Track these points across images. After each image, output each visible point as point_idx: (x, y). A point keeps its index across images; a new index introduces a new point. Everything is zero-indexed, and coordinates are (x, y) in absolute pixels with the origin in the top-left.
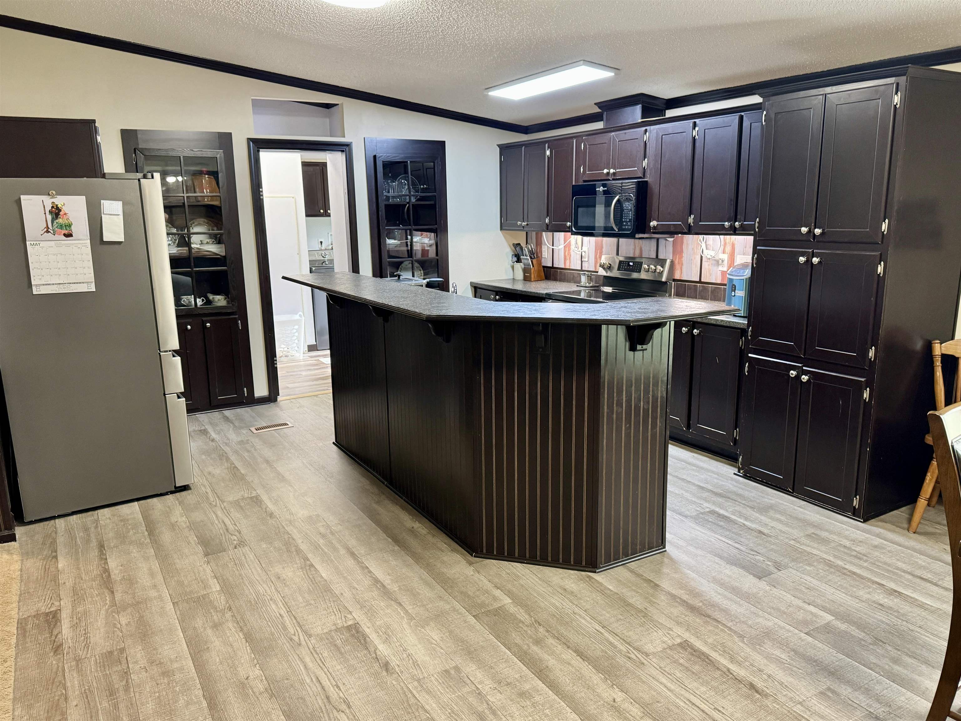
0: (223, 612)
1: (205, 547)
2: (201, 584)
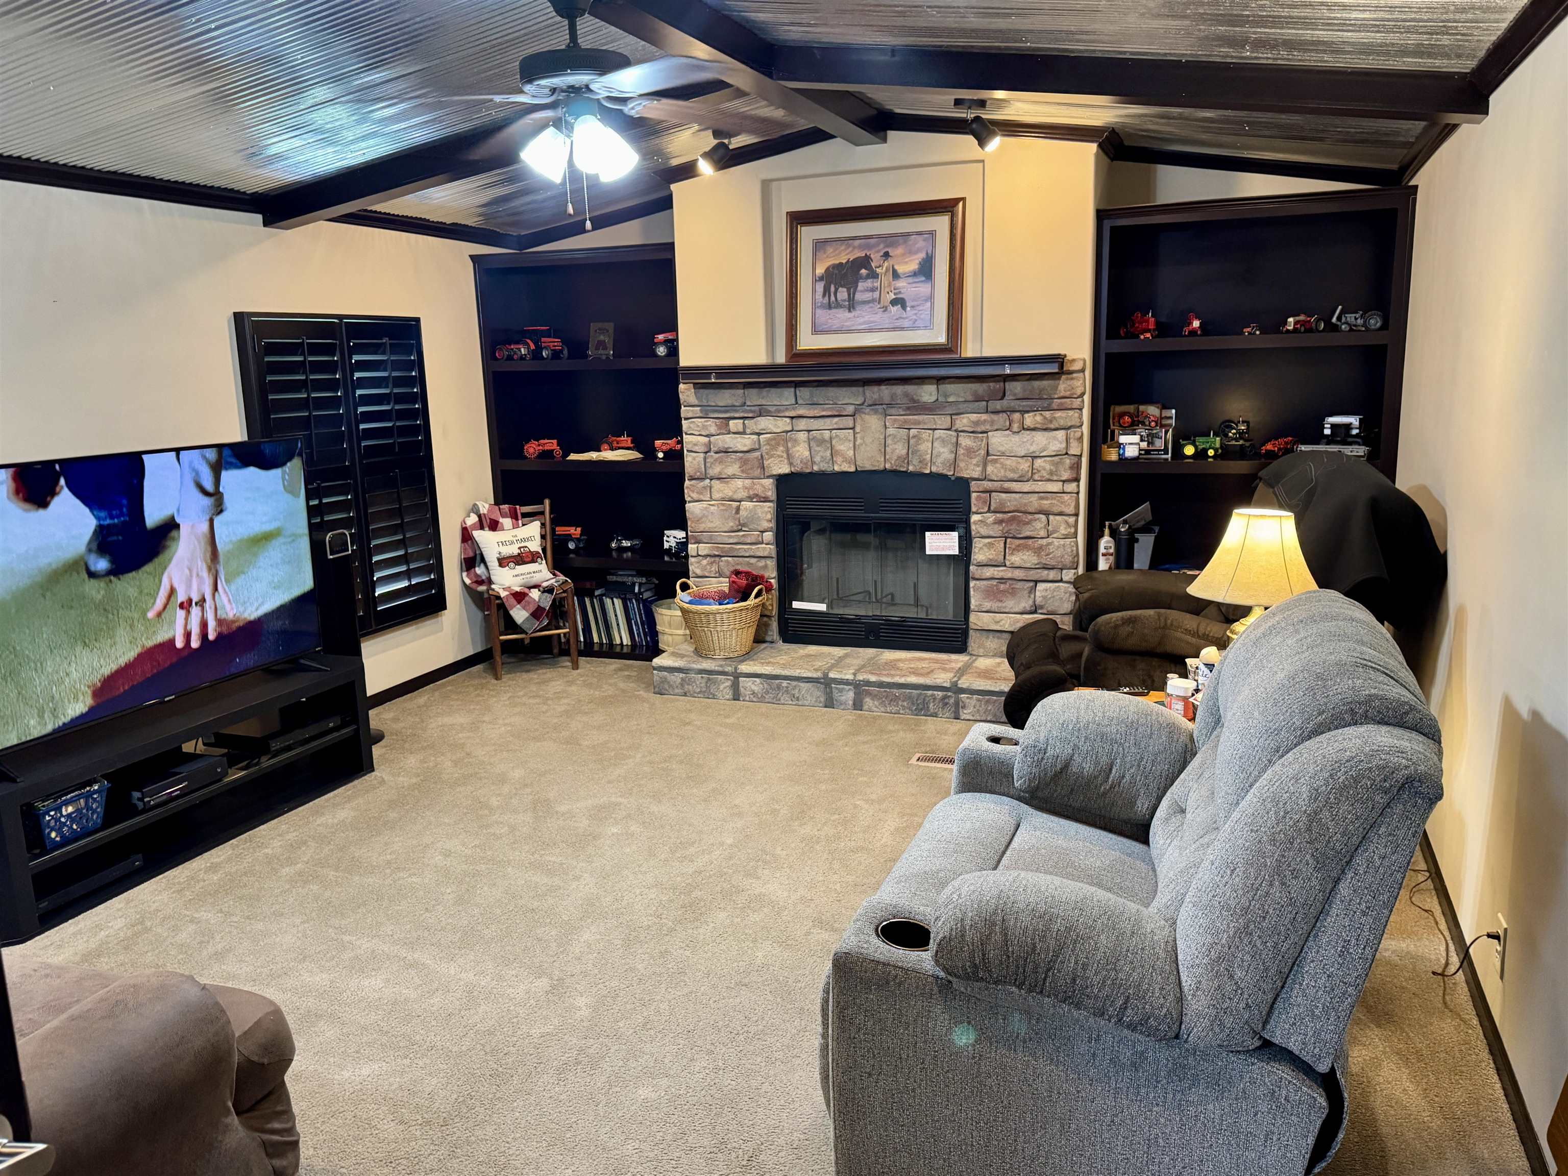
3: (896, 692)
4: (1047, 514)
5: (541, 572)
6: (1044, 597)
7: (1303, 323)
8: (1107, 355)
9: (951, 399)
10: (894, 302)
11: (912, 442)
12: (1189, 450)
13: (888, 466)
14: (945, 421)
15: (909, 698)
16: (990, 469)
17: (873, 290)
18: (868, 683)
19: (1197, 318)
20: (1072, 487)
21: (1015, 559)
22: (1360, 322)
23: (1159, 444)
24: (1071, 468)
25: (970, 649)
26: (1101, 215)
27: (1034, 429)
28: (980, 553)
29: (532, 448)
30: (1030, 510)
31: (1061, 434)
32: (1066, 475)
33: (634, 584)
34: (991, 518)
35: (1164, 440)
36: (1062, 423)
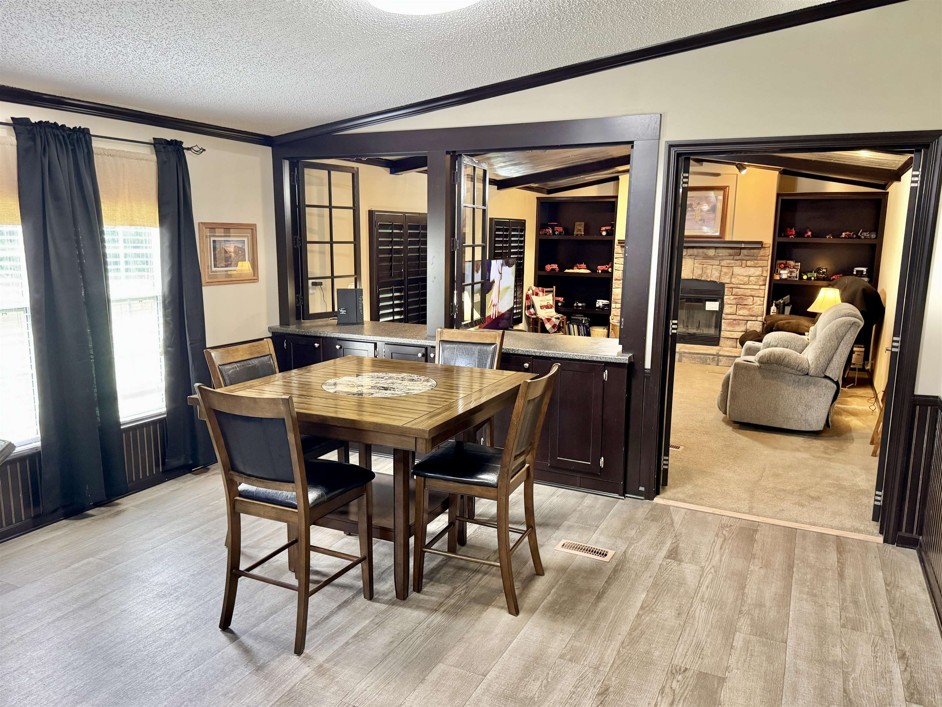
0: (748, 613)
1: (716, 692)
2: (750, 648)
3: (696, 356)
4: (753, 296)
5: (552, 312)
6: (750, 326)
7: (848, 235)
8: (778, 242)
9: (720, 255)
10: (700, 220)
11: (704, 269)
12: (805, 277)
13: (694, 278)
14: (717, 262)
15: (700, 358)
16: (733, 280)
17: (693, 215)
18: (685, 353)
19: (810, 231)
20: (763, 287)
21: (741, 312)
22: (868, 235)
23: (794, 275)
24: (763, 281)
25: (720, 345)
26: (778, 195)
27: (751, 267)
28: (727, 309)
29: (548, 267)
30: (747, 295)
31: (760, 269)
32: (761, 283)
33: (582, 320)
34: (732, 297)
35: (796, 273)
36: (761, 265)
